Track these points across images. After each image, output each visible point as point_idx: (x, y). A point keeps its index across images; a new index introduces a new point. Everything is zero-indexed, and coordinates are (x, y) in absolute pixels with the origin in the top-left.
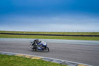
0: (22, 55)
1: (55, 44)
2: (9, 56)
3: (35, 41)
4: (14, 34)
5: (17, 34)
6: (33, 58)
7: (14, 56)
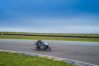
0: (44, 56)
1: (77, 46)
2: (32, 57)
3: (39, 41)
4: (36, 36)
5: (39, 36)
6: (55, 60)
7: (36, 57)
